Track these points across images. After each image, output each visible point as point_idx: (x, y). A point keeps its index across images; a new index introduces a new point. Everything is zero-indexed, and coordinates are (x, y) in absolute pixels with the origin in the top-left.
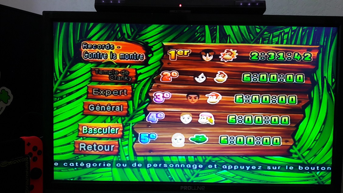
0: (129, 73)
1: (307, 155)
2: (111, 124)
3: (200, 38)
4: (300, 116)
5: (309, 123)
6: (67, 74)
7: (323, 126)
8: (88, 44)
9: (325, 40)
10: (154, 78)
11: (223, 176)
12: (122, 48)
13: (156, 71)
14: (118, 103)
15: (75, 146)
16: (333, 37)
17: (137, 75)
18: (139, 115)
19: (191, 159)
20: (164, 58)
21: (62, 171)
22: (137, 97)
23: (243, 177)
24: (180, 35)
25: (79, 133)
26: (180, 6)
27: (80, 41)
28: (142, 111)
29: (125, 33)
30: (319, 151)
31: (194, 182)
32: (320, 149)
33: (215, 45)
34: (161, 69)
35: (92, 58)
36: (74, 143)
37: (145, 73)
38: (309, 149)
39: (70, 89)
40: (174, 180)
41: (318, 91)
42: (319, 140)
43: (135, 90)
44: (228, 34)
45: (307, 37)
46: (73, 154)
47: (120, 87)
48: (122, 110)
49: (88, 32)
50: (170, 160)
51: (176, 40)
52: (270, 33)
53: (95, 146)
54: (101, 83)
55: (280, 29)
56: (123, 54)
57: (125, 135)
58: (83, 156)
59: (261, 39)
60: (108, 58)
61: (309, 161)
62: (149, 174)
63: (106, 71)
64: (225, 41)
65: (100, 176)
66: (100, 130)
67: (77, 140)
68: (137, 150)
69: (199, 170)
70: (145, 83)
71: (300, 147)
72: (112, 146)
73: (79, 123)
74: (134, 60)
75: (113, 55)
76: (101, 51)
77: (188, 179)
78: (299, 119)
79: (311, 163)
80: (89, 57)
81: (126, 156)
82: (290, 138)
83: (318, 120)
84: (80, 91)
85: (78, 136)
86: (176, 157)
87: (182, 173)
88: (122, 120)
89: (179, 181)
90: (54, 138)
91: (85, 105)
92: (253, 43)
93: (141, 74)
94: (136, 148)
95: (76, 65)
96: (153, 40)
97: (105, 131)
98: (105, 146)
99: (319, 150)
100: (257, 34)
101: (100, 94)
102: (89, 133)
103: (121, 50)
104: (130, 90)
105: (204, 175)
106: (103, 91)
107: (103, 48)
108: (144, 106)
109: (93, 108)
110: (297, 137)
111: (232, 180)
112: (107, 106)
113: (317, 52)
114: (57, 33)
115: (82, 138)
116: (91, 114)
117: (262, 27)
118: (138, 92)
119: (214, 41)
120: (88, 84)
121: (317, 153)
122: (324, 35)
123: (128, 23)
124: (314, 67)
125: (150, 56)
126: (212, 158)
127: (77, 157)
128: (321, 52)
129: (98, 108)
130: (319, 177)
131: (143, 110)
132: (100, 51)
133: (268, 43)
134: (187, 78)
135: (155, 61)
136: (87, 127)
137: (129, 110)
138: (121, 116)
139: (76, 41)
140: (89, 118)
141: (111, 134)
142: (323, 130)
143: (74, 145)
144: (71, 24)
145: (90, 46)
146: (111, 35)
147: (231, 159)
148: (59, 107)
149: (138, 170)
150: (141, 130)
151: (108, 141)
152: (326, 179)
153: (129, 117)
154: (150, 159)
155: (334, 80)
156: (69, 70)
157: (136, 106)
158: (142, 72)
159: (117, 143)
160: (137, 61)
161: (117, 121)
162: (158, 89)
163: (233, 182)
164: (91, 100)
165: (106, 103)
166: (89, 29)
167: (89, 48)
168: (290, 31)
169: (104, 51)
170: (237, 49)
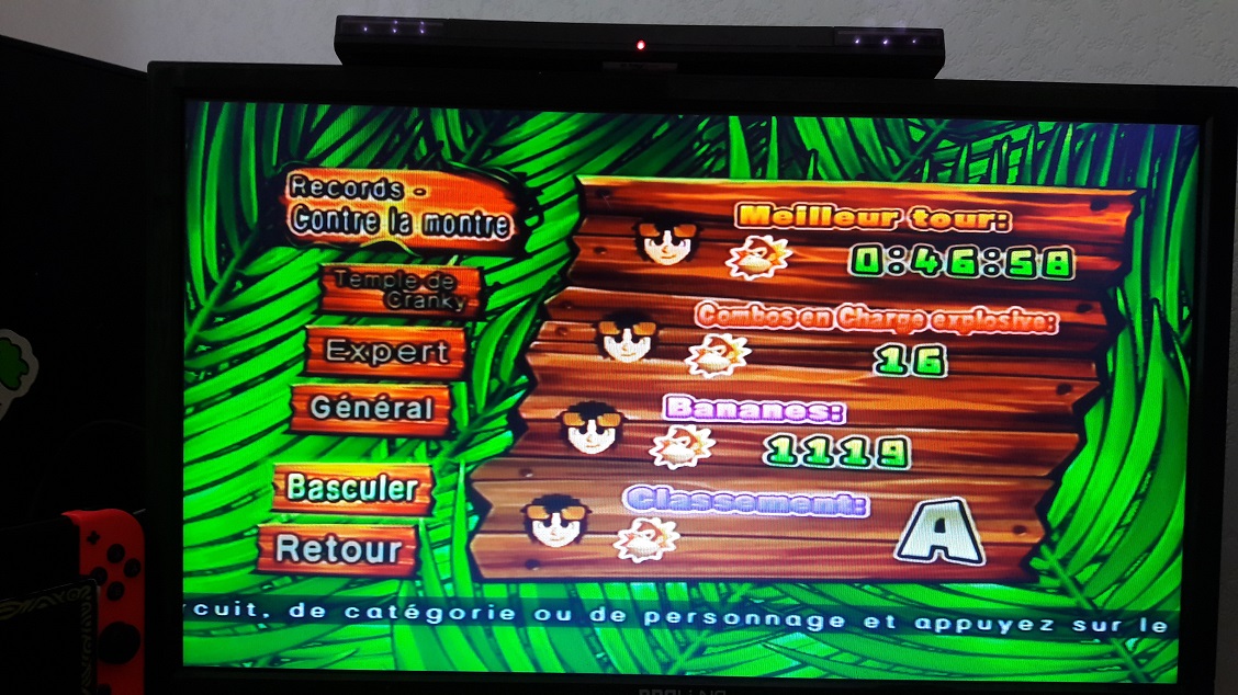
0: (456, 283)
1: (1087, 583)
2: (389, 467)
3: (712, 160)
4: (1067, 438)
5: (1098, 465)
6: (234, 285)
7: (1149, 476)
8: (311, 178)
9: (1157, 170)
10: (547, 302)
11: (790, 652)
12: (433, 193)
13: (554, 277)
14: (417, 391)
15: (262, 544)
16: (1184, 159)
17: (486, 292)
18: (492, 433)
19: (678, 592)
20: (581, 231)
21: (213, 633)
22: (483, 370)
23: (865, 658)
24: (638, 149)
25: (279, 498)
26: (641, 46)
27: (280, 170)
28: (502, 421)
29: (442, 143)
30: (1136, 565)
31: (688, 674)
32: (1137, 559)
33: (764, 186)
34: (570, 270)
35: (325, 229)
36: (258, 534)
37: (512, 284)
38: (1100, 558)
39: (244, 341)
40: (615, 668)
41: (1130, 349)
42: (1135, 524)
43: (477, 344)
44: (809, 148)
45: (1091, 157)
46: (255, 572)
47: (423, 335)
48: (429, 416)
49: (311, 137)
50: (601, 597)
51: (625, 166)
52: (960, 143)
53: (331, 544)
54: (354, 319)
55: (994, 131)
56: (436, 217)
57: (438, 505)
58: (288, 579)
59: (927, 163)
60: (381, 230)
61: (1099, 602)
62: (527, 645)
63: (373, 277)
64: (800, 173)
65: (350, 653)
66: (350, 487)
67: (268, 525)
68: (481, 558)
69: (705, 632)
70: (511, 318)
71: (1067, 550)
72: (394, 546)
73: (276, 464)
74: (474, 238)
75: (399, 220)
76: (356, 205)
77: (667, 665)
78: (1066, 451)
79: (1108, 607)
80: (314, 227)
81: (443, 582)
82: (1031, 518)
83: (1130, 453)
84: (279, 346)
85: (270, 510)
86: (624, 584)
87: (646, 643)
88: (429, 452)
89: (635, 671)
90: (186, 515)
91: (296, 397)
92: (900, 180)
93: (498, 286)
94: (479, 553)
95: (266, 256)
96: (543, 168)
97: (368, 492)
98: (369, 545)
99: (1135, 562)
100: (913, 146)
101: (353, 358)
102: (311, 496)
103: (429, 202)
104: (459, 346)
105: (724, 648)
106: (363, 347)
107: (363, 192)
108: (511, 401)
109: (327, 408)
110: (1055, 517)
111: (827, 667)
112: (378, 399)
113: (1128, 213)
114: (199, 138)
115: (284, 516)
116: (320, 430)
117: (931, 122)
118: (488, 351)
119: (760, 170)
120: (310, 323)
121: (1128, 573)
122: (1150, 150)
123: (452, 107)
124: (1117, 266)
125: (530, 222)
126: (753, 588)
127: (269, 583)
128: (1139, 213)
129: (344, 410)
130: (1136, 659)
131: (504, 416)
132: (354, 204)
133: (952, 180)
134: (661, 304)
135: (552, 241)
136: (305, 475)
137: (455, 415)
138: (427, 438)
139: (265, 169)
140: (311, 442)
141: (389, 503)
142: (1147, 490)
143: (258, 540)
144: (251, 110)
145: (317, 186)
146: (392, 147)
147: (821, 594)
148: (203, 406)
149: (486, 631)
150: (501, 486)
151: (379, 525)
152: (1162, 664)
153: (455, 443)
154: (529, 592)
155: (1186, 312)
156: (241, 271)
157: (481, 401)
158: (502, 282)
159: (412, 533)
160: (488, 240)
161: (412, 455)
162: (561, 341)
163: (827, 675)
164: (316, 379)
165: (373, 389)
166: (314, 125)
167: (313, 192)
168: (1032, 136)
169: (366, 206)
170: (843, 199)
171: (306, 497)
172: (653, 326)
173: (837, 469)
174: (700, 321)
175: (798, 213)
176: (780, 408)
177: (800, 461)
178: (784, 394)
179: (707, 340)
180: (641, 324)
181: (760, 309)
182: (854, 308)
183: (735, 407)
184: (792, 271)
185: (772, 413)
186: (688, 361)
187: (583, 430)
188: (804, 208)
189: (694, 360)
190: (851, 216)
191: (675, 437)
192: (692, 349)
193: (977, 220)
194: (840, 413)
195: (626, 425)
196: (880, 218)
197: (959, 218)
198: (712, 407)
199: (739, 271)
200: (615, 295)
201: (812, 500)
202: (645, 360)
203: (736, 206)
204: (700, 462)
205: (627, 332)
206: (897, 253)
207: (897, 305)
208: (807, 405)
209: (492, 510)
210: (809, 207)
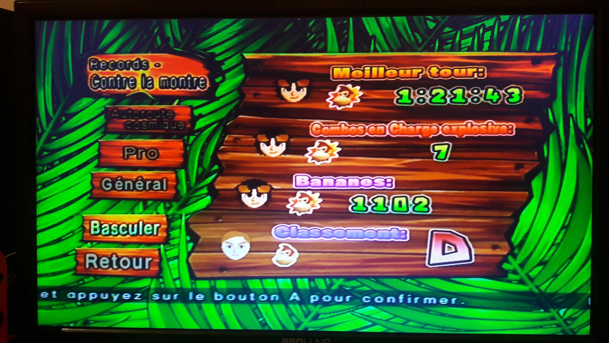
1: (537, 275)
2: (144, 216)
3: (317, 43)
4: (521, 194)
5: (540, 209)
6: (61, 119)
7: (570, 215)
8: (100, 60)
9: (569, 41)
10: (228, 124)
11: (367, 317)
12: (164, 65)
13: (231, 110)
14: (158, 174)
15: (77, 259)
16: (585, 34)
17: (195, 119)
18: (199, 197)
19: (303, 284)
20: (246, 84)
21: (54, 307)
22: (194, 163)
23: (409, 321)
24: (276, 38)
25: (85, 234)
27: (84, 56)
28: (205, 191)
29: (169, 37)
30: (564, 267)
31: (310, 330)
32: (564, 263)
33: (346, 56)
34: (240, 106)
35: (107, 87)
36: (76, 254)
37: (209, 114)
38: (543, 263)
39: (67, 149)
40: (269, 327)
41: (557, 144)
42: (562, 243)
43: (190, 148)
44: (371, 34)
45: (532, 35)
46: (73, 274)
47: (160, 143)
48: (165, 188)
49: (99, 38)
50: (261, 287)
51: (269, 48)
53: (114, 259)
54: (123, 136)
55: (475, 22)
56: (166, 78)
57: (172, 236)
58: (92, 278)
59: (437, 41)
60: (137, 87)
61: (543, 288)
62: (220, 314)
64: (366, 48)
65: (125, 318)
66: (123, 228)
67: (80, 248)
68: (195, 266)
69: (319, 306)
70: (209, 133)
71: (523, 258)
72: (148, 260)
73: (84, 215)
74: (187, 90)
75: (146, 80)
76: (124, 73)
77: (298, 325)
78: (520, 202)
79: (548, 291)
80: (102, 86)
81: (175, 280)
82: (501, 240)
83: (559, 203)
84: (85, 152)
85: (81, 241)
86: (273, 281)
87: (286, 313)
88: (165, 208)
89: (280, 328)
90: (39, 243)
91: (95, 179)
92: (422, 51)
93: (201, 116)
94: (194, 263)
95: (78, 103)
96: (224, 49)
97: (133, 230)
98: (134, 259)
99: (563, 265)
100: (429, 31)
102: (103, 233)
103: (162, 70)
104: (180, 149)
105: (328, 315)
107: (128, 66)
108: (209, 180)
109: (110, 185)
110: (516, 239)
111: (386, 325)
112: (137, 180)
113: (553, 66)
114: (42, 43)
115: (89, 244)
116: (107, 196)
117: (439, 18)
118: (196, 152)
119: (344, 48)
120: (100, 138)
121: (560, 271)
122: (565, 30)
123: (174, 18)
124: (548, 96)
125: (218, 80)
126: (344, 281)
127: (82, 280)
128: (560, 65)
129: (119, 185)
130: (565, 321)
131: (206, 188)
132: (123, 73)
133: (452, 50)
135: (229, 91)
136: (100, 221)
137: (179, 187)
138: (164, 200)
139: (77, 55)
140: (102, 204)
141: (144, 236)
142: (569, 223)
143: (76, 257)
144: (68, 25)
145: (103, 64)
146: (142, 41)
147: (383, 284)
148: (46, 184)
149: (198, 306)
150: (204, 226)
151: (140, 249)
152: (581, 323)
153: (180, 203)
154: (221, 284)
155: (589, 121)
156: (65, 111)
157: (193, 180)
158: (203, 114)
159: (157, 253)
160: (195, 90)
161: (156, 209)
162: (236, 146)
163: (387, 330)
164: (106, 169)
165: (134, 174)
166: (102, 31)
167: (102, 67)
168: (497, 24)
169: (128, 74)
170: (390, 63)
171: (100, 233)
172: (287, 137)
173: (390, 214)
174: (313, 133)
175: (366, 72)
176: (358, 180)
177: (370, 210)
178: (360, 173)
179: (317, 144)
180: (281, 135)
181: (346, 125)
182: (398, 124)
183: (333, 180)
184: (363, 104)
185: (353, 183)
186: (306, 155)
187: (250, 195)
188: (369, 68)
189: (310, 155)
190: (395, 72)
191: (300, 198)
192: (309, 149)
193: (466, 72)
194: (391, 182)
195: (273, 191)
196: (412, 72)
197: (456, 71)
198: (319, 181)
199: (333, 105)
200: (266, 120)
201: (377, 231)
202: (283, 156)
203: (331, 68)
204: (314, 211)
205: (273, 141)
206: (421, 92)
207: (422, 121)
208: (373, 178)
209: (201, 240)
210: (371, 68)
